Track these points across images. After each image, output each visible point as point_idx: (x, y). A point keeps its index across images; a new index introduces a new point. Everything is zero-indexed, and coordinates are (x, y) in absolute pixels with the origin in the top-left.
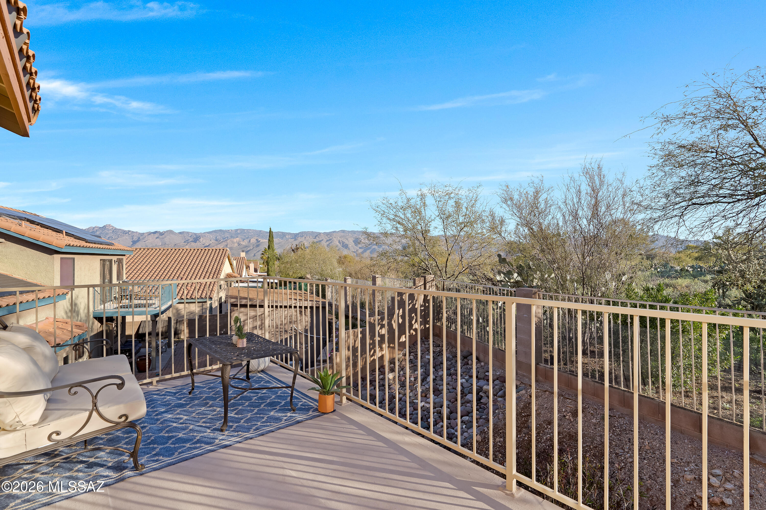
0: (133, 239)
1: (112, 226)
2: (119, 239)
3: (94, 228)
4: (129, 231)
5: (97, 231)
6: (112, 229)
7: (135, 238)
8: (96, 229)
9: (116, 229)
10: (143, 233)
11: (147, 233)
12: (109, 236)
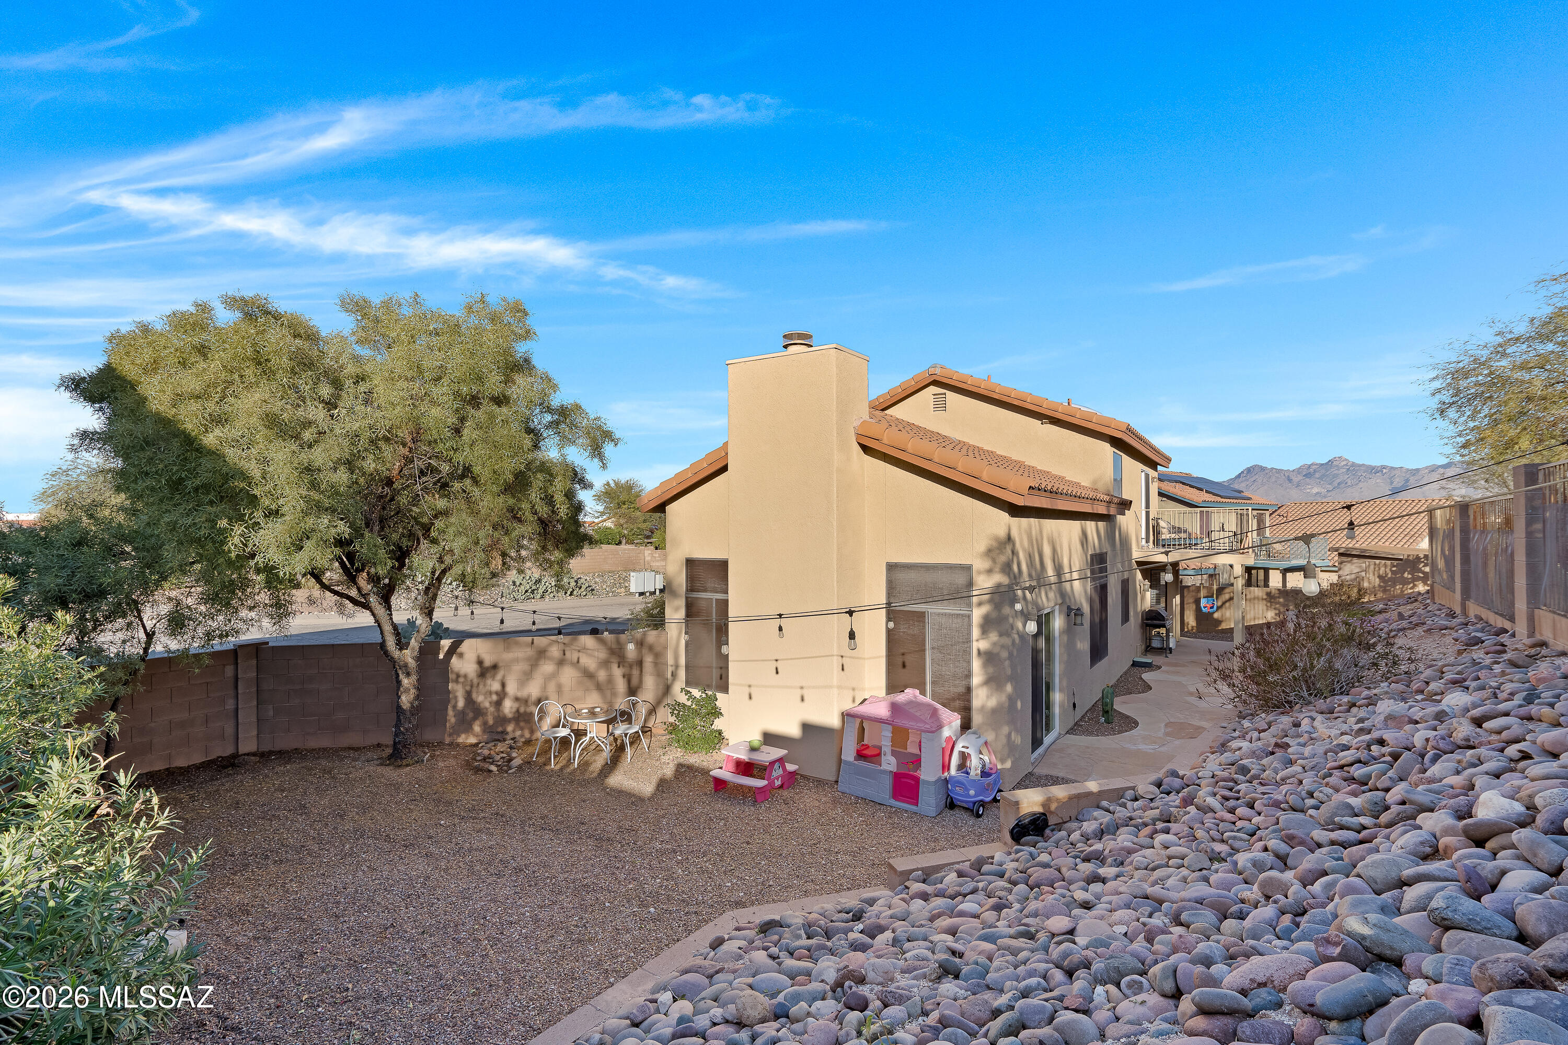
0: (1392, 483)
1: (1346, 460)
2: (1361, 485)
3: (1310, 466)
4: (1384, 467)
5: (1315, 471)
6: (1346, 465)
7: (1398, 483)
8: (1314, 467)
9: (1353, 464)
10: (1418, 470)
11: (1426, 468)
12: (1338, 481)
